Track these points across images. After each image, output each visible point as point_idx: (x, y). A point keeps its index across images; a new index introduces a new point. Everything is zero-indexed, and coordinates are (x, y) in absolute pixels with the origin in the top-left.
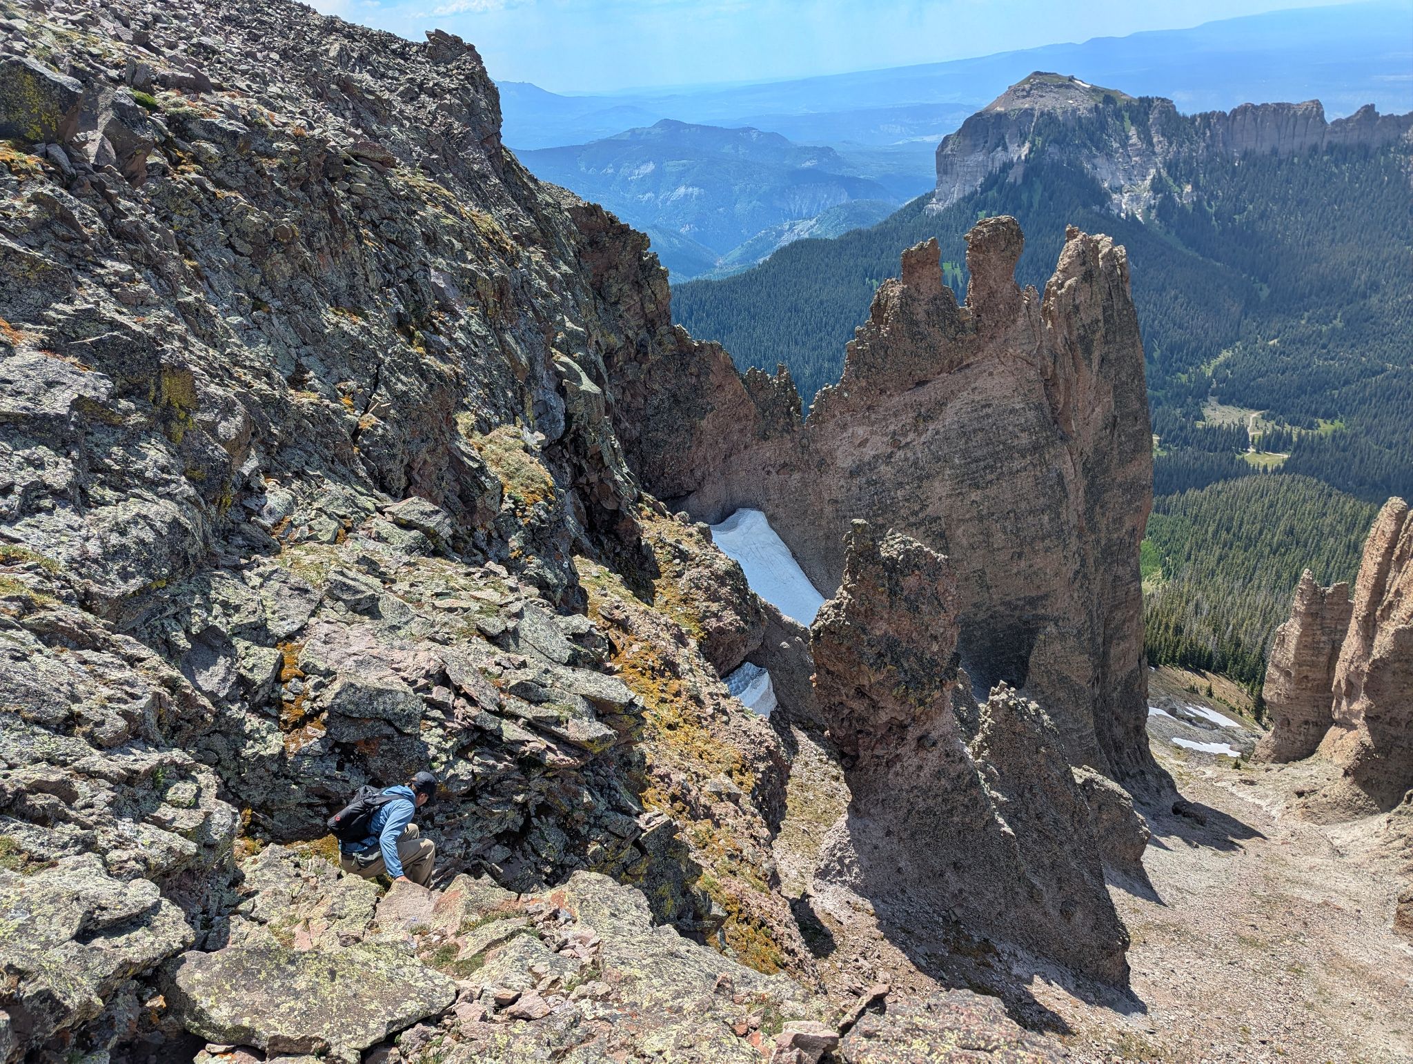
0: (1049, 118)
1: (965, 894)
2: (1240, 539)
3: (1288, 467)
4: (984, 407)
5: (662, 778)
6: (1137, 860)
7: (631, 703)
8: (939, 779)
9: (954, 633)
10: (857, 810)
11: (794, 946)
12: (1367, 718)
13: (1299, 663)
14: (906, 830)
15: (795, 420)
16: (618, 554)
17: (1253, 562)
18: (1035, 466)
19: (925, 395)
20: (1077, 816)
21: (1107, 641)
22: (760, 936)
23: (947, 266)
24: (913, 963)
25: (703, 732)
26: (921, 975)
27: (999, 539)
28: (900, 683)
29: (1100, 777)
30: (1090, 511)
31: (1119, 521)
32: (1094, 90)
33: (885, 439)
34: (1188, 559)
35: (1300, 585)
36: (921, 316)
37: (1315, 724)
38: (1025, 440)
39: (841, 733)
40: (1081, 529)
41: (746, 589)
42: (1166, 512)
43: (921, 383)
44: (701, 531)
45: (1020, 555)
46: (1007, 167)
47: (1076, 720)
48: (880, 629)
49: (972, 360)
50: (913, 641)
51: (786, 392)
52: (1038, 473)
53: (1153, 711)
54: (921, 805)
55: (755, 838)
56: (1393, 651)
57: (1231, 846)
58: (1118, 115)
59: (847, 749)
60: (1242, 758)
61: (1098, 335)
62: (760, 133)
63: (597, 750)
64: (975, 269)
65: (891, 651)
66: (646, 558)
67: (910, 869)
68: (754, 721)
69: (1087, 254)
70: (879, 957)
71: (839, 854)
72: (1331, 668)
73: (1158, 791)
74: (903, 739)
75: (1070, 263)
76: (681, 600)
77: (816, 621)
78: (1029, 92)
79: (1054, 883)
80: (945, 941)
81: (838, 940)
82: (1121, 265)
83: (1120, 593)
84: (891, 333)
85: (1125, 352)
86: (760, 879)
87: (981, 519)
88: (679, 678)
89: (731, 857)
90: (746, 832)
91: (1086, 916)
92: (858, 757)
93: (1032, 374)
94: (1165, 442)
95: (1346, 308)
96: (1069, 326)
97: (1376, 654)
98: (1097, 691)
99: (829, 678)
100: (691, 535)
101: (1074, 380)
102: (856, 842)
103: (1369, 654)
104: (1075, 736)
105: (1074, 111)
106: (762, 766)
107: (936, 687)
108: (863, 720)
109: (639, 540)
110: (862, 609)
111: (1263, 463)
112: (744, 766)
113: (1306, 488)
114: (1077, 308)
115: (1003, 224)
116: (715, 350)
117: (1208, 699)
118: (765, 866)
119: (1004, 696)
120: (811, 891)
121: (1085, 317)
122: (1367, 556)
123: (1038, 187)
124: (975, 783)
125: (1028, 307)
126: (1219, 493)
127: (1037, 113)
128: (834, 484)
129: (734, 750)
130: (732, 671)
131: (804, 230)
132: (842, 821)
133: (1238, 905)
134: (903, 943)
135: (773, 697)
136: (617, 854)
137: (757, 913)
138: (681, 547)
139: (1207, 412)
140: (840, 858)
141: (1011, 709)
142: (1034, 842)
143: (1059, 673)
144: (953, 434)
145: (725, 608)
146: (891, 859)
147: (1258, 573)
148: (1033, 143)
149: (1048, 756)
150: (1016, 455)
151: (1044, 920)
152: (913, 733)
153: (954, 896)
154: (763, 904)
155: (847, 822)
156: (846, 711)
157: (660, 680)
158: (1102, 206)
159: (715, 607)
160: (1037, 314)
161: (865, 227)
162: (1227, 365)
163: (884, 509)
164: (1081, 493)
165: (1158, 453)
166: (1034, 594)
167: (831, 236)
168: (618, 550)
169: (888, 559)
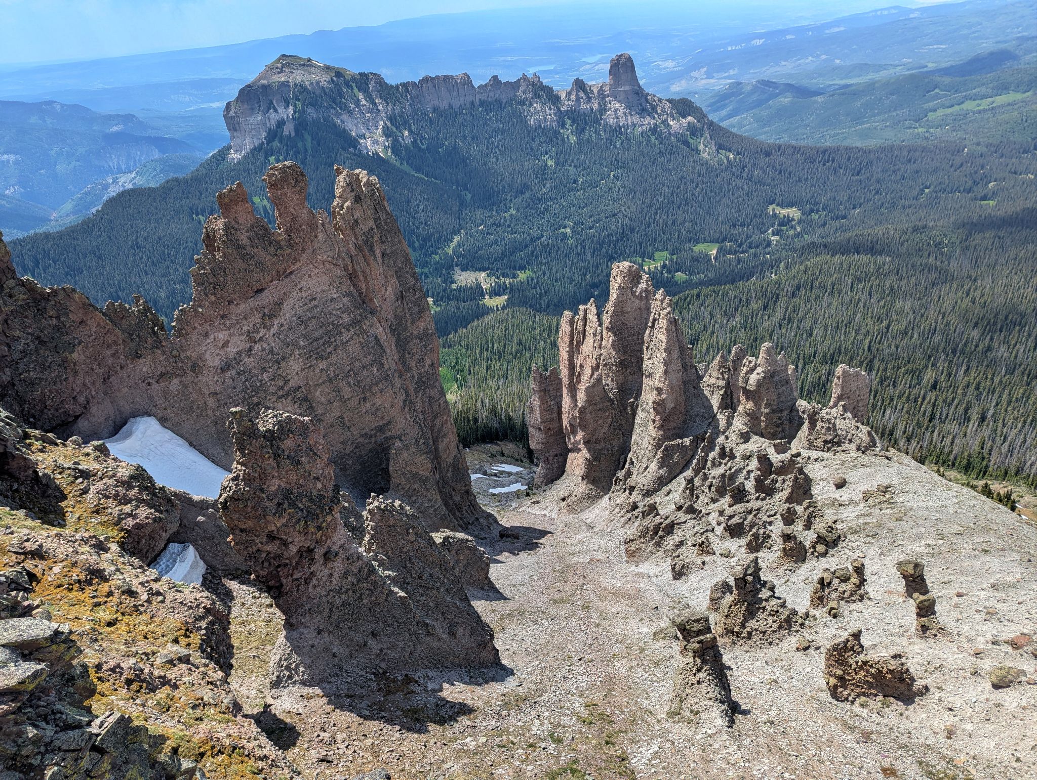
0: (301, 89)
1: (385, 651)
2: (494, 354)
3: (509, 304)
4: (311, 300)
5: (113, 670)
6: (487, 578)
7: (57, 633)
8: (346, 578)
9: (330, 470)
10: (291, 625)
11: (265, 752)
12: (585, 443)
13: (544, 422)
14: (331, 624)
15: (161, 337)
16: (17, 491)
17: (505, 366)
18: (358, 335)
19: (265, 299)
20: (444, 566)
21: (435, 442)
22: (236, 758)
23: (256, 200)
24: (361, 717)
25: (144, 617)
26: (368, 723)
27: (347, 392)
28: (300, 519)
29: (452, 533)
30: (402, 359)
31: (422, 360)
32: (327, 68)
33: (243, 338)
34: (470, 373)
35: (533, 374)
36: (245, 241)
37: (561, 455)
38: (346, 319)
39: (264, 573)
40: (400, 371)
41: (153, 485)
42: (449, 346)
43: (259, 291)
44: (97, 448)
45: (364, 399)
46: (281, 124)
47: (429, 500)
48: (274, 485)
49: (293, 268)
50: (302, 486)
51: (146, 316)
52: (362, 340)
53: (473, 477)
54: (338, 601)
55: (212, 683)
56: (587, 401)
57: (536, 546)
58: (348, 85)
59: (272, 583)
60: (529, 488)
61: (376, 238)
62: (63, 106)
63: (32, 686)
64: (277, 202)
65: (286, 499)
66: (47, 486)
67: (342, 650)
68: (187, 591)
69: (353, 184)
70: (334, 725)
71: (285, 663)
72: (560, 419)
73: (489, 527)
74: (313, 560)
75: (343, 191)
76: (93, 512)
77: (221, 495)
78: (281, 69)
79: (440, 617)
80: (379, 690)
81: (300, 728)
82: (377, 189)
83: (436, 407)
84: (225, 256)
85: (396, 247)
86: (224, 713)
87: (330, 380)
88: (107, 580)
89: (194, 707)
90: (203, 682)
91: (464, 629)
92: (282, 585)
93: (339, 272)
94: (437, 301)
95: (514, 201)
96: (355, 235)
97: (580, 405)
98: (437, 476)
99: (244, 535)
100: (88, 455)
101: (368, 271)
102: (296, 648)
103: (576, 405)
104: (431, 511)
105: (318, 83)
106: (203, 624)
107: (328, 514)
108: (278, 557)
109: (36, 472)
110: (256, 475)
111: (495, 304)
112: (187, 630)
113: (522, 314)
114: (356, 221)
115: (289, 167)
116: (70, 293)
117: (502, 458)
118: (225, 701)
119: (376, 503)
120: (270, 701)
121: (364, 227)
122: (561, 349)
123: (308, 138)
124: (372, 571)
125: (323, 225)
126: (476, 327)
127: (291, 84)
128: (209, 381)
129: (175, 620)
130: (159, 555)
131: (126, 182)
132: (281, 638)
133: (547, 581)
134: (349, 706)
135: (202, 563)
136: (76, 766)
137: (227, 742)
138: (80, 467)
139: (456, 277)
140: (287, 666)
141: (383, 511)
142: (421, 595)
143: (410, 472)
144: (294, 324)
145: (138, 507)
146: (326, 650)
147: (509, 372)
148: (295, 106)
149: (416, 533)
150: (343, 330)
151: (439, 644)
152: (319, 553)
153: (378, 655)
154: (232, 732)
155: (286, 637)
156: (264, 555)
157: (89, 590)
158: (355, 148)
159: (127, 508)
160: (331, 229)
161: (180, 176)
162: (459, 245)
163: (257, 391)
164: (393, 347)
165: (434, 309)
166: (381, 423)
167: (153, 185)
168: (16, 486)
169: (266, 431)
